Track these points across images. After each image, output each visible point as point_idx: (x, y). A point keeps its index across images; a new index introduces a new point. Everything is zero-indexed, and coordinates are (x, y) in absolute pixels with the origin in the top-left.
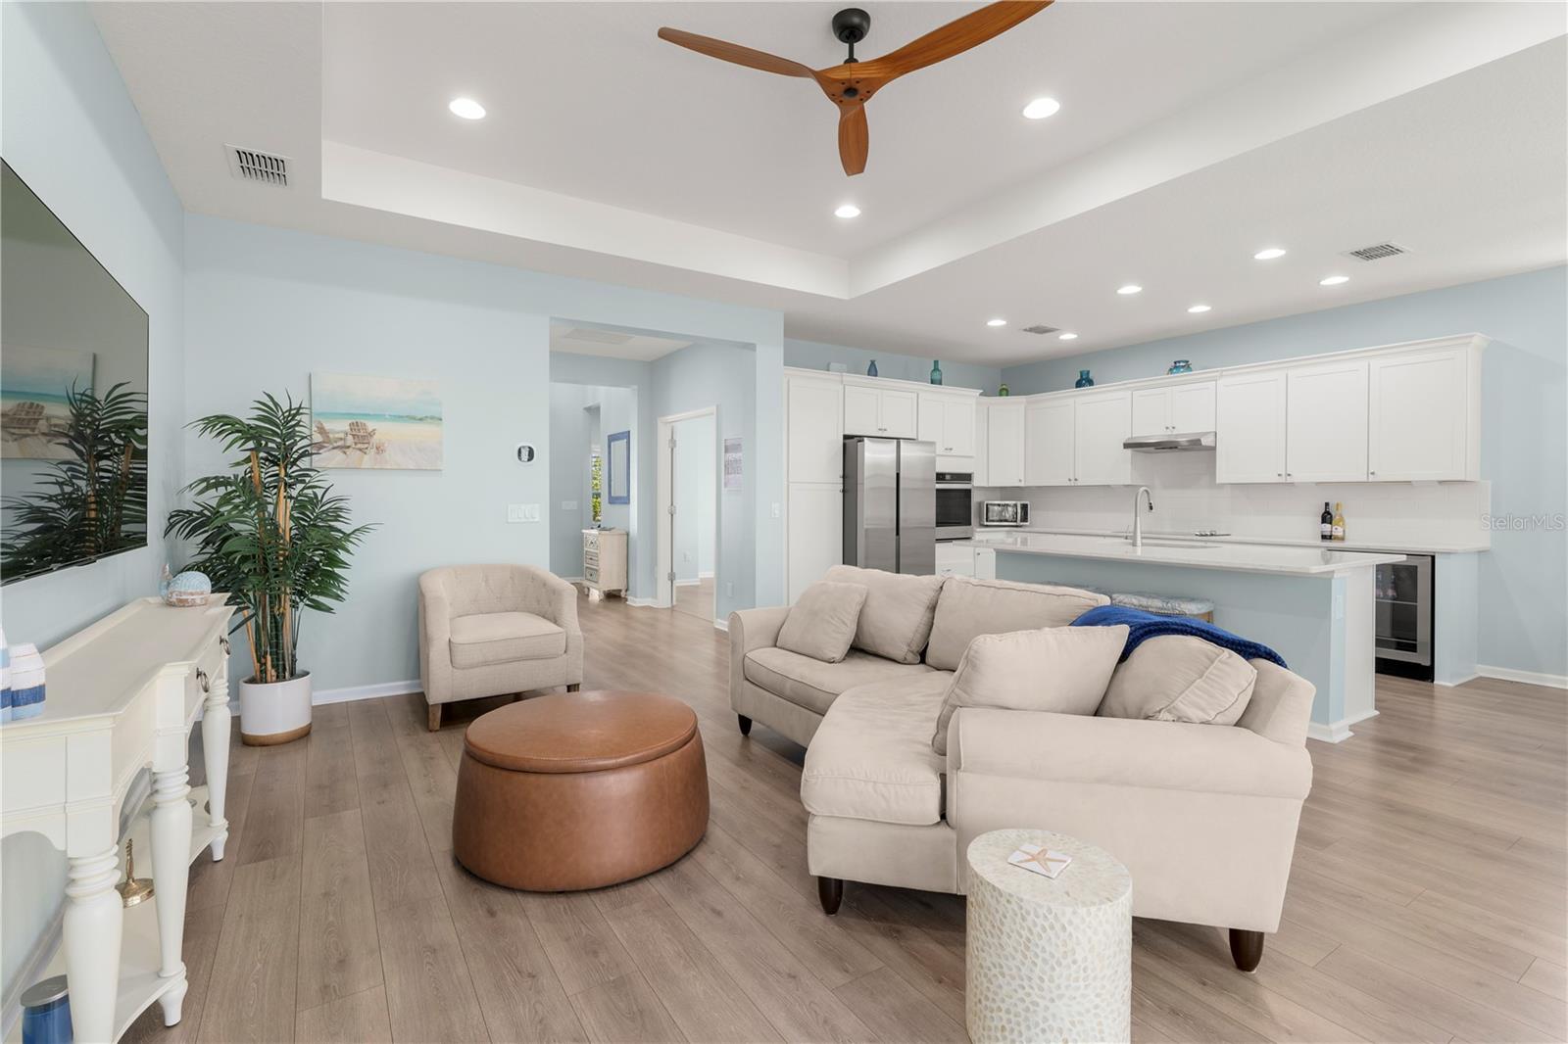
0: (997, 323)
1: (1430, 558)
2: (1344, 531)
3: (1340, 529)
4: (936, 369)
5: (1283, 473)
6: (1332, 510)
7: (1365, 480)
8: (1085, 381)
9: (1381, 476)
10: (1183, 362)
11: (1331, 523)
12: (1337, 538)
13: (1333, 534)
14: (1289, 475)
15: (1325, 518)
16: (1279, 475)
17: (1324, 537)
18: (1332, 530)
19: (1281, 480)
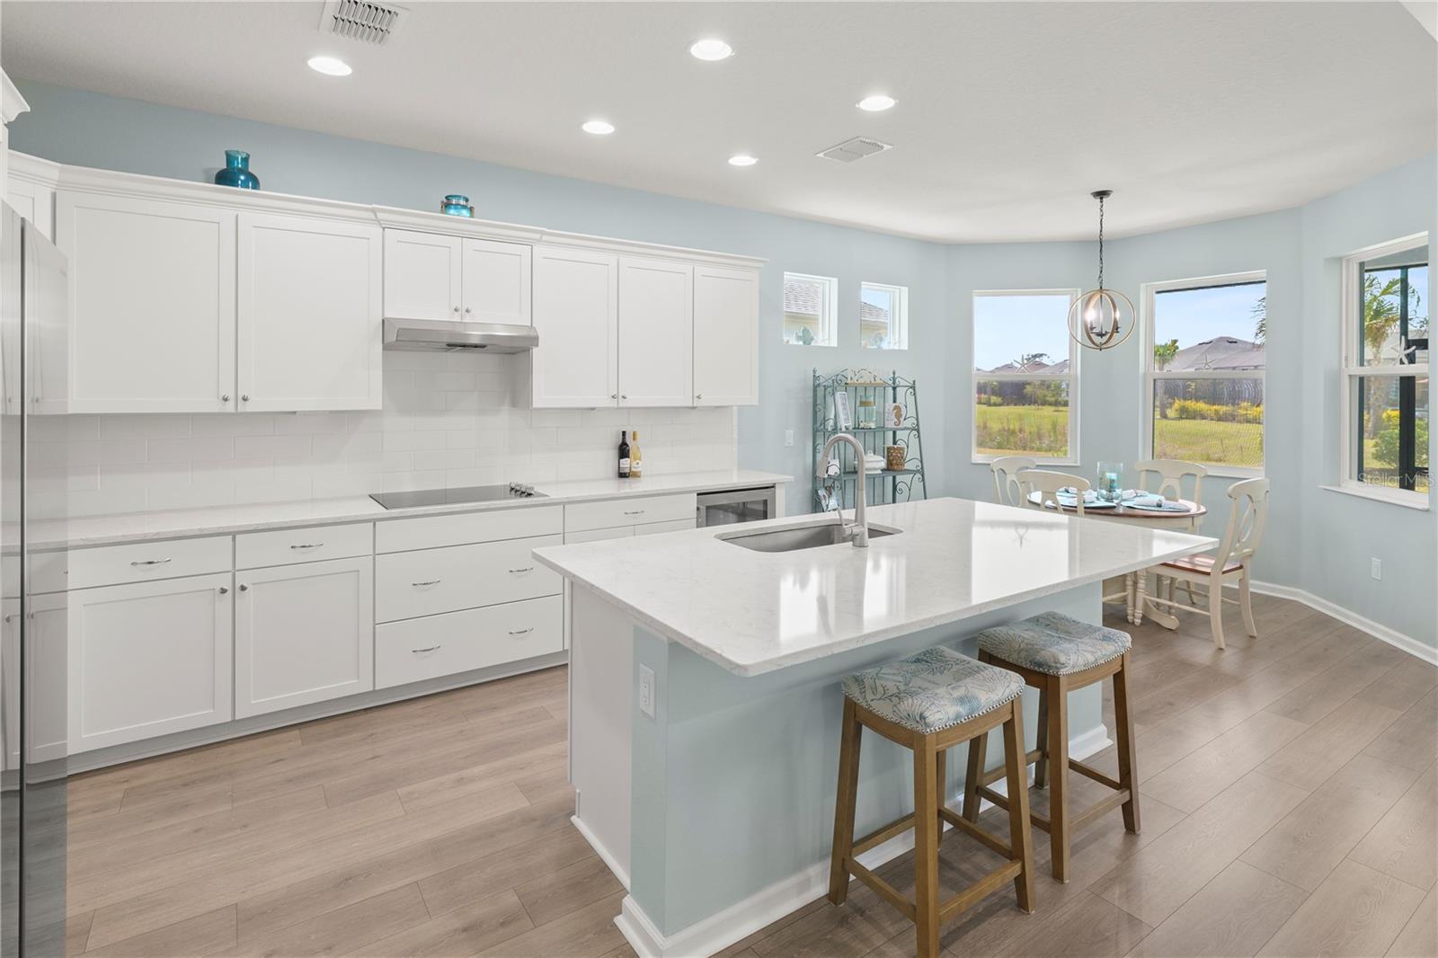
5: (618, 395)
6: (629, 440)
12: (636, 475)
13: (633, 470)
14: (624, 397)
15: (623, 451)
16: (613, 397)
17: (622, 475)
18: (633, 465)
19: (613, 404)
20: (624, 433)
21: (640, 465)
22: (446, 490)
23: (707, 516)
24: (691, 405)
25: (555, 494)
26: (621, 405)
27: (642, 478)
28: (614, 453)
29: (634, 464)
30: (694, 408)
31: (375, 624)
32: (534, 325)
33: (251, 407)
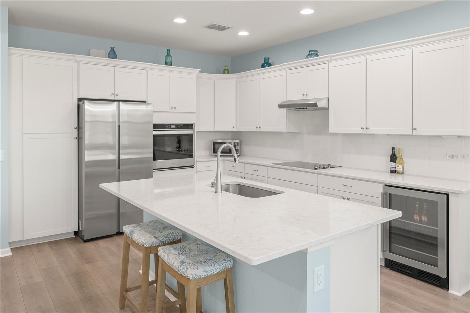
0: (180, 21)
1: (445, 196)
2: (403, 168)
3: (400, 167)
4: (168, 55)
5: (365, 128)
6: (396, 153)
7: (411, 134)
8: (267, 64)
9: (421, 131)
10: (314, 51)
11: (395, 162)
12: (399, 173)
14: (367, 129)
15: (392, 158)
16: (362, 128)
17: (391, 171)
18: (396, 167)
19: (364, 132)
20: (393, 149)
23: (389, 199)
33: (262, 130)
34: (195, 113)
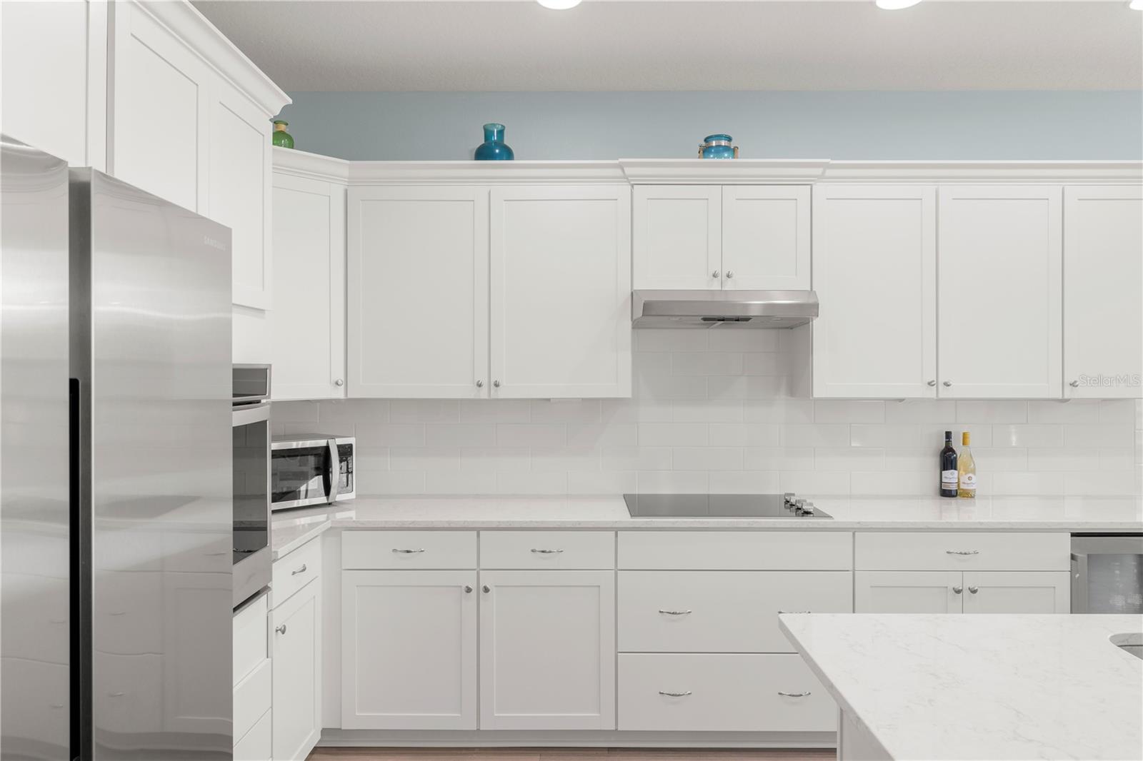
6: (956, 444)
8: (495, 149)
10: (720, 138)
11: (957, 468)
12: (968, 495)
13: (962, 486)
14: (947, 384)
15: (948, 460)
16: (929, 384)
17: (946, 493)
18: (961, 481)
19: (931, 393)
20: (948, 435)
21: (973, 481)
22: (709, 496)
23: (1088, 569)
24: (1060, 397)
25: (842, 514)
26: (941, 396)
27: (977, 501)
28: (934, 462)
29: (964, 479)
30: (1064, 401)
31: (617, 653)
32: (814, 290)
33: (502, 394)
34: (262, 311)
